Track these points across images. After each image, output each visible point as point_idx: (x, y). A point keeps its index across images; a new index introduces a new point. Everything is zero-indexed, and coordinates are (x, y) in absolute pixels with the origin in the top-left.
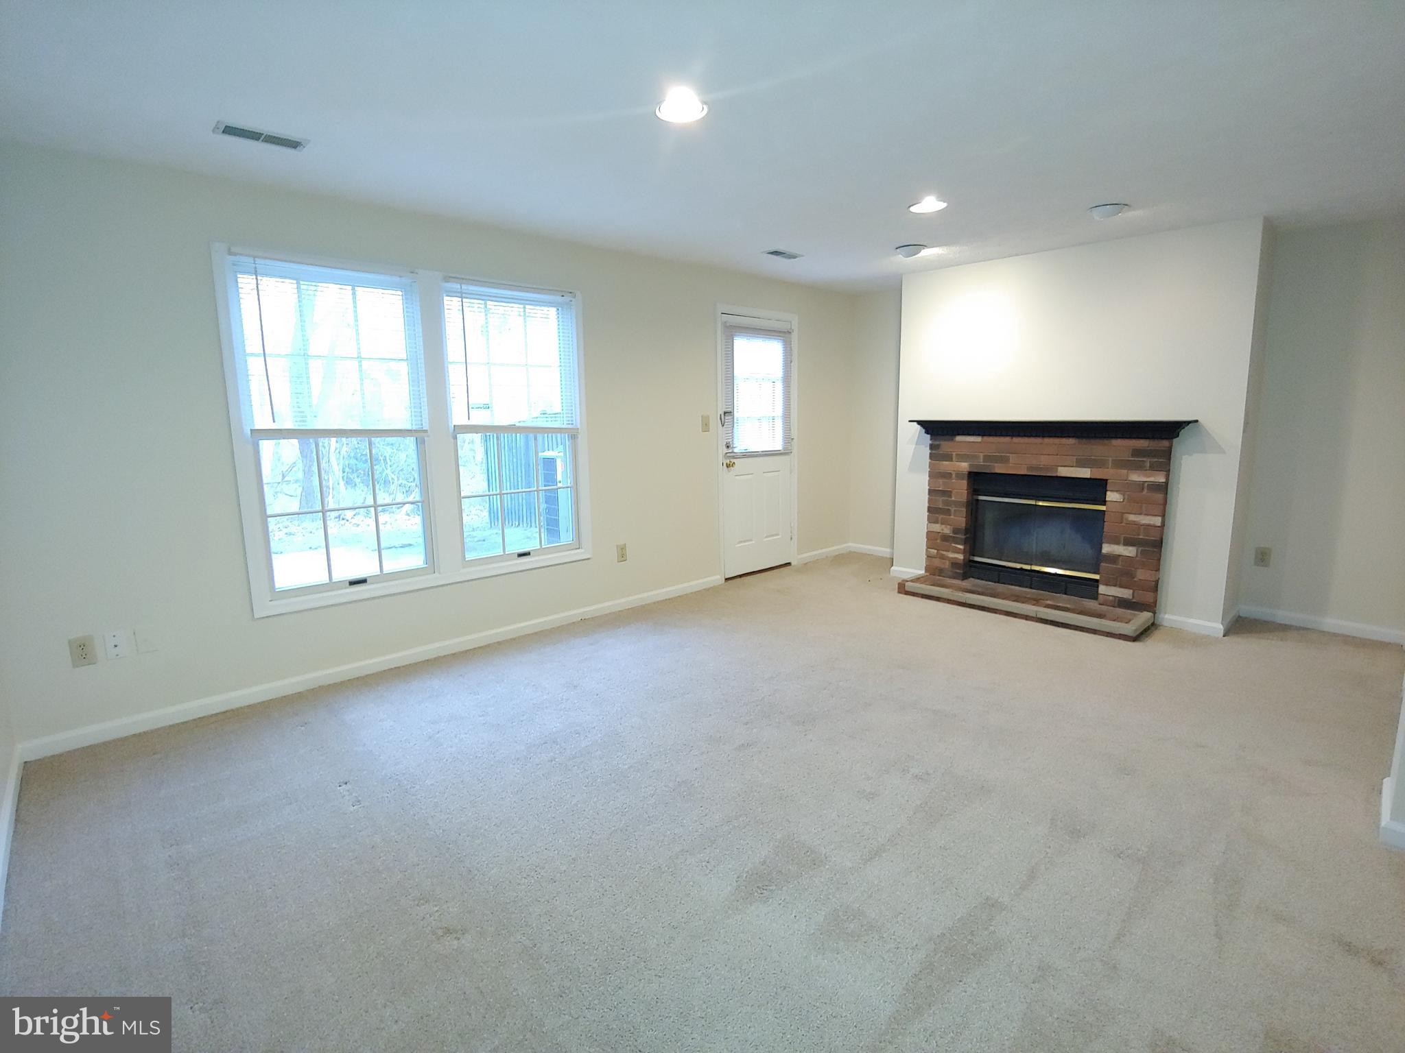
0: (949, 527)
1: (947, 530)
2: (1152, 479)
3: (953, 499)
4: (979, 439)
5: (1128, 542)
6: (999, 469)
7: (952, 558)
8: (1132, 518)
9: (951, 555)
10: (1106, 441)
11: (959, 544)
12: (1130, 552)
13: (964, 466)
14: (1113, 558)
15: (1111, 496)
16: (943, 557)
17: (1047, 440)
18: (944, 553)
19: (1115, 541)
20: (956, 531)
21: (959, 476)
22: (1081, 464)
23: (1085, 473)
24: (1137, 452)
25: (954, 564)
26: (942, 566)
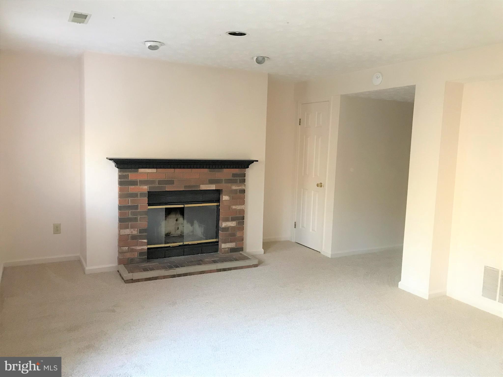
0: (136, 229)
1: (135, 232)
2: (240, 188)
3: (139, 210)
4: (154, 170)
5: (233, 220)
6: (168, 188)
7: (140, 250)
8: (234, 207)
9: (139, 248)
10: (220, 170)
11: (143, 240)
12: (234, 224)
13: (145, 188)
14: (226, 229)
15: (225, 198)
16: (133, 251)
17: (194, 170)
18: (133, 247)
19: (227, 220)
20: (141, 231)
21: (142, 195)
22: (211, 182)
23: (213, 187)
24: (234, 175)
25: (141, 254)
26: (132, 257)
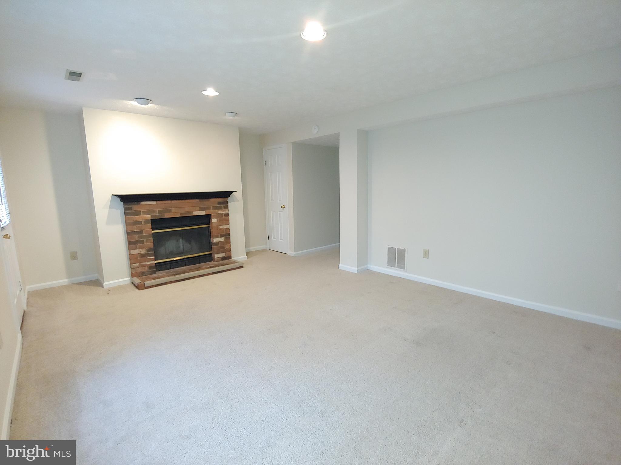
0: (144, 249)
1: (144, 251)
2: (225, 212)
3: (144, 234)
4: (154, 203)
5: (221, 236)
6: (167, 216)
8: (221, 227)
9: (148, 263)
10: (209, 200)
11: (151, 257)
12: (222, 239)
13: (149, 217)
14: (217, 243)
15: (214, 220)
16: (143, 266)
17: (187, 201)
18: (144, 263)
19: (217, 237)
20: (148, 250)
21: (146, 222)
22: (202, 209)
23: (203, 213)
24: (219, 203)
25: (150, 267)
26: (143, 270)
